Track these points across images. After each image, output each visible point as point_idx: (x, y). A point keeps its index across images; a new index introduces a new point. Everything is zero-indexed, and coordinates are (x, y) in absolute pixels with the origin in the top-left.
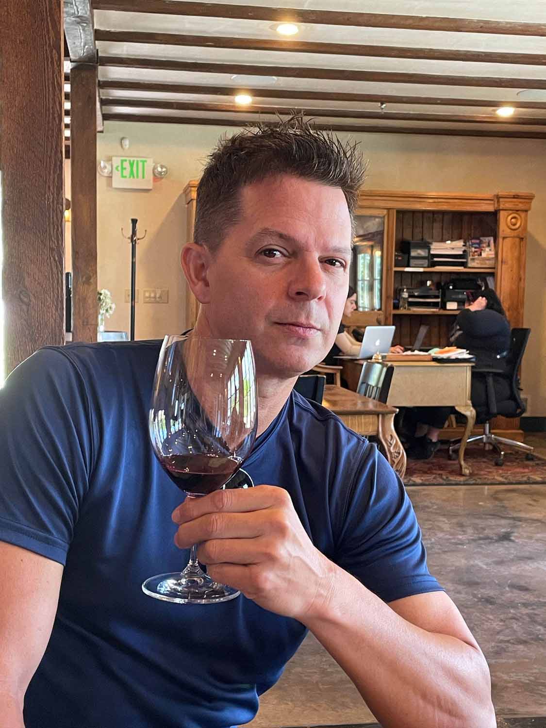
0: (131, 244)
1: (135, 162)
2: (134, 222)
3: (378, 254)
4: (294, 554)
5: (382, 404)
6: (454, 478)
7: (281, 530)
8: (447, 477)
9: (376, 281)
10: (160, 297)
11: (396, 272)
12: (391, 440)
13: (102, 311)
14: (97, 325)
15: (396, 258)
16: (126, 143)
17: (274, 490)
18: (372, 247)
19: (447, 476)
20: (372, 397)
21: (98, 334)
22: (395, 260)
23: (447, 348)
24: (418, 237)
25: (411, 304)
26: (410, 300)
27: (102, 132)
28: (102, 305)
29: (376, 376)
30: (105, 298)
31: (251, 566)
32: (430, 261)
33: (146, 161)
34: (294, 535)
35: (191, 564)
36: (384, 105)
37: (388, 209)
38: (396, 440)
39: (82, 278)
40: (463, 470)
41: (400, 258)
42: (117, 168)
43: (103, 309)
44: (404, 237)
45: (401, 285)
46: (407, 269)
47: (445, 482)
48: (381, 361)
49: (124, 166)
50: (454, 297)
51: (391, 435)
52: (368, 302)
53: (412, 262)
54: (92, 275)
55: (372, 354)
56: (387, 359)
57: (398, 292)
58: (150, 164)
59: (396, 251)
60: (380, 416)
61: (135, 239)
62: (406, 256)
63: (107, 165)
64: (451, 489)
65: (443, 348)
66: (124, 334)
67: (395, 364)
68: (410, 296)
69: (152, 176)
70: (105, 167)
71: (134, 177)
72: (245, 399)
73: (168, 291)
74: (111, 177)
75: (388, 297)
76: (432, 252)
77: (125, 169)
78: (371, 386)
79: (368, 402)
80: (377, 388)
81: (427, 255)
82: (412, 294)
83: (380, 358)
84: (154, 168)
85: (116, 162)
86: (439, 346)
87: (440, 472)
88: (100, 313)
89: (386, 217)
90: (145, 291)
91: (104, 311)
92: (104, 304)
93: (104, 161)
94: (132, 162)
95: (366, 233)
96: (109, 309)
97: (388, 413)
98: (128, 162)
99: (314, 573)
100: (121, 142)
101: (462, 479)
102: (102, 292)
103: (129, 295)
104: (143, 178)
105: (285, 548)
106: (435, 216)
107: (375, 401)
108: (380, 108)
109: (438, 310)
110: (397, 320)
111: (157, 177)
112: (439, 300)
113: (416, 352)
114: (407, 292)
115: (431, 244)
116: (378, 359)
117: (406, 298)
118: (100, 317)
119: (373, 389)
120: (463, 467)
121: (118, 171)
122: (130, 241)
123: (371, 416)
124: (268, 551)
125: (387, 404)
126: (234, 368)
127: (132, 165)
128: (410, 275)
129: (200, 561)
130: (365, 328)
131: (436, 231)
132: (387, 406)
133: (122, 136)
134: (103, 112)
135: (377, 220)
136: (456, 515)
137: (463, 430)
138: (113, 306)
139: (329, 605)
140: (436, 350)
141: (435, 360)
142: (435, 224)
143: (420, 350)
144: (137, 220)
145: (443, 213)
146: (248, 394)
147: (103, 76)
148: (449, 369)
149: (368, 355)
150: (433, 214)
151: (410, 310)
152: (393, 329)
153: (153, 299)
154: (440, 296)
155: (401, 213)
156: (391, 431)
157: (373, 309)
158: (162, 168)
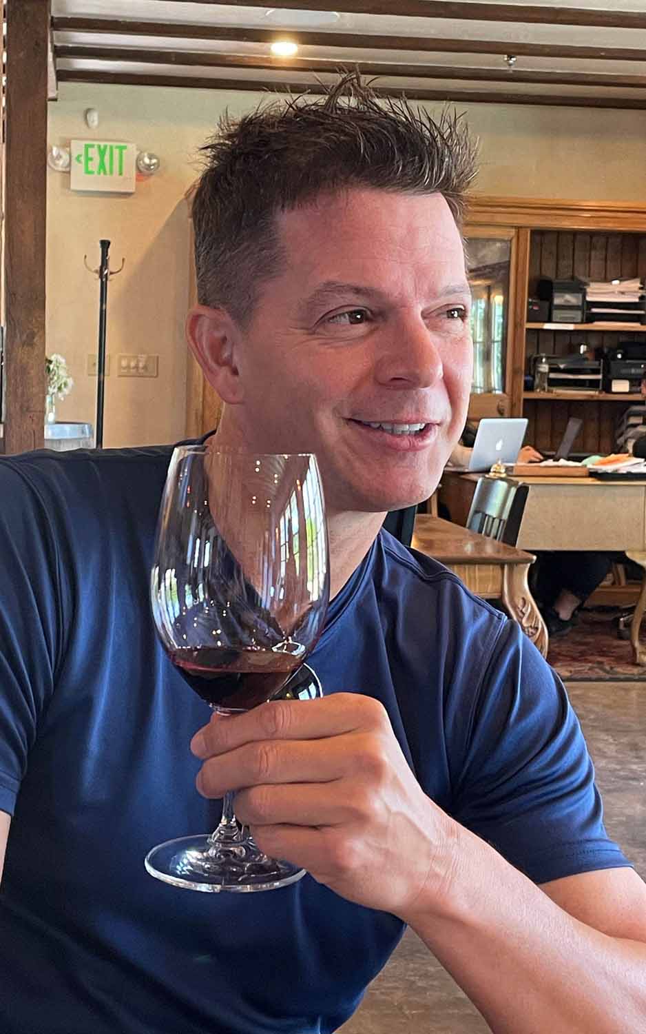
0: (100, 280)
1: (108, 147)
2: (105, 245)
3: (498, 299)
4: (394, 809)
5: (509, 547)
6: (622, 670)
7: (373, 770)
8: (612, 668)
9: (496, 344)
10: (145, 368)
11: (528, 330)
12: (524, 606)
13: (51, 390)
14: (43, 412)
15: (530, 307)
16: (94, 118)
17: (360, 702)
18: (489, 289)
19: (613, 666)
20: (492, 535)
21: (45, 427)
22: (529, 311)
23: (613, 455)
24: (565, 274)
25: (554, 383)
26: (552, 376)
27: (55, 100)
28: (51, 379)
29: (498, 501)
30: (58, 367)
31: (324, 830)
32: (585, 312)
33: (125, 147)
34: (395, 778)
35: (225, 823)
36: (514, 59)
37: (518, 228)
38: (532, 608)
39: (21, 334)
40: (638, 655)
41: (535, 308)
42: (78, 159)
43: (53, 386)
44: (543, 273)
45: (538, 353)
46: (547, 326)
47: (608, 676)
48: (504, 475)
49: (90, 156)
50: (624, 371)
51: (523, 599)
52: (482, 380)
53: (557, 314)
54: (36, 330)
55: (489, 464)
56: (514, 473)
57: (532, 363)
58: (132, 151)
59: (530, 296)
60: (506, 567)
61: (105, 272)
62: (547, 304)
63: (62, 153)
64: (617, 687)
65: (606, 456)
66: (86, 426)
67: (528, 481)
68: (552, 370)
69: (134, 172)
70: (59, 157)
71: (105, 173)
72: (309, 551)
73: (158, 357)
74: (69, 172)
75: (515, 372)
76: (589, 299)
77: (91, 159)
78: (489, 516)
79: (485, 544)
80: (501, 520)
81: (580, 304)
82: (555, 366)
83: (503, 470)
84: (139, 159)
85: (77, 148)
86: (599, 451)
87: (600, 659)
88: (48, 391)
89: (514, 241)
90: (121, 358)
91: (56, 390)
92: (55, 378)
93: (57, 146)
94: (102, 147)
95: (481, 265)
96: (63, 386)
97: (518, 563)
98: (96, 146)
99: (424, 838)
100: (86, 118)
101: (636, 671)
102: (53, 358)
103: (95, 364)
104: (121, 174)
105: (382, 799)
106: (594, 239)
107: (496, 542)
108: (506, 64)
109: (597, 393)
110: (532, 409)
111: (143, 173)
112: (600, 377)
113: (562, 462)
114: (546, 363)
115: (586, 284)
116: (500, 473)
117: (545, 373)
118: (48, 399)
119: (493, 521)
120: (638, 652)
121: (80, 162)
122: (97, 276)
123: (491, 567)
124: (354, 804)
125: (517, 547)
126: (289, 497)
127: (102, 153)
128: (551, 336)
129: (239, 819)
130: (479, 421)
131: (596, 264)
132: (516, 551)
133: (85, 108)
134: (58, 69)
135: (498, 245)
136: (626, 731)
137: (639, 590)
138: (70, 382)
139: (448, 892)
140: (596, 458)
141: (593, 474)
142: (593, 253)
143: (569, 459)
144: (109, 243)
145: (608, 235)
146: (314, 544)
147: (59, 11)
148: (617, 491)
149: (484, 466)
150: (591, 237)
151: (552, 392)
152: (523, 423)
153: (134, 371)
154: (601, 371)
155: (539, 235)
156: (524, 592)
157: (490, 390)
158: (150, 159)
